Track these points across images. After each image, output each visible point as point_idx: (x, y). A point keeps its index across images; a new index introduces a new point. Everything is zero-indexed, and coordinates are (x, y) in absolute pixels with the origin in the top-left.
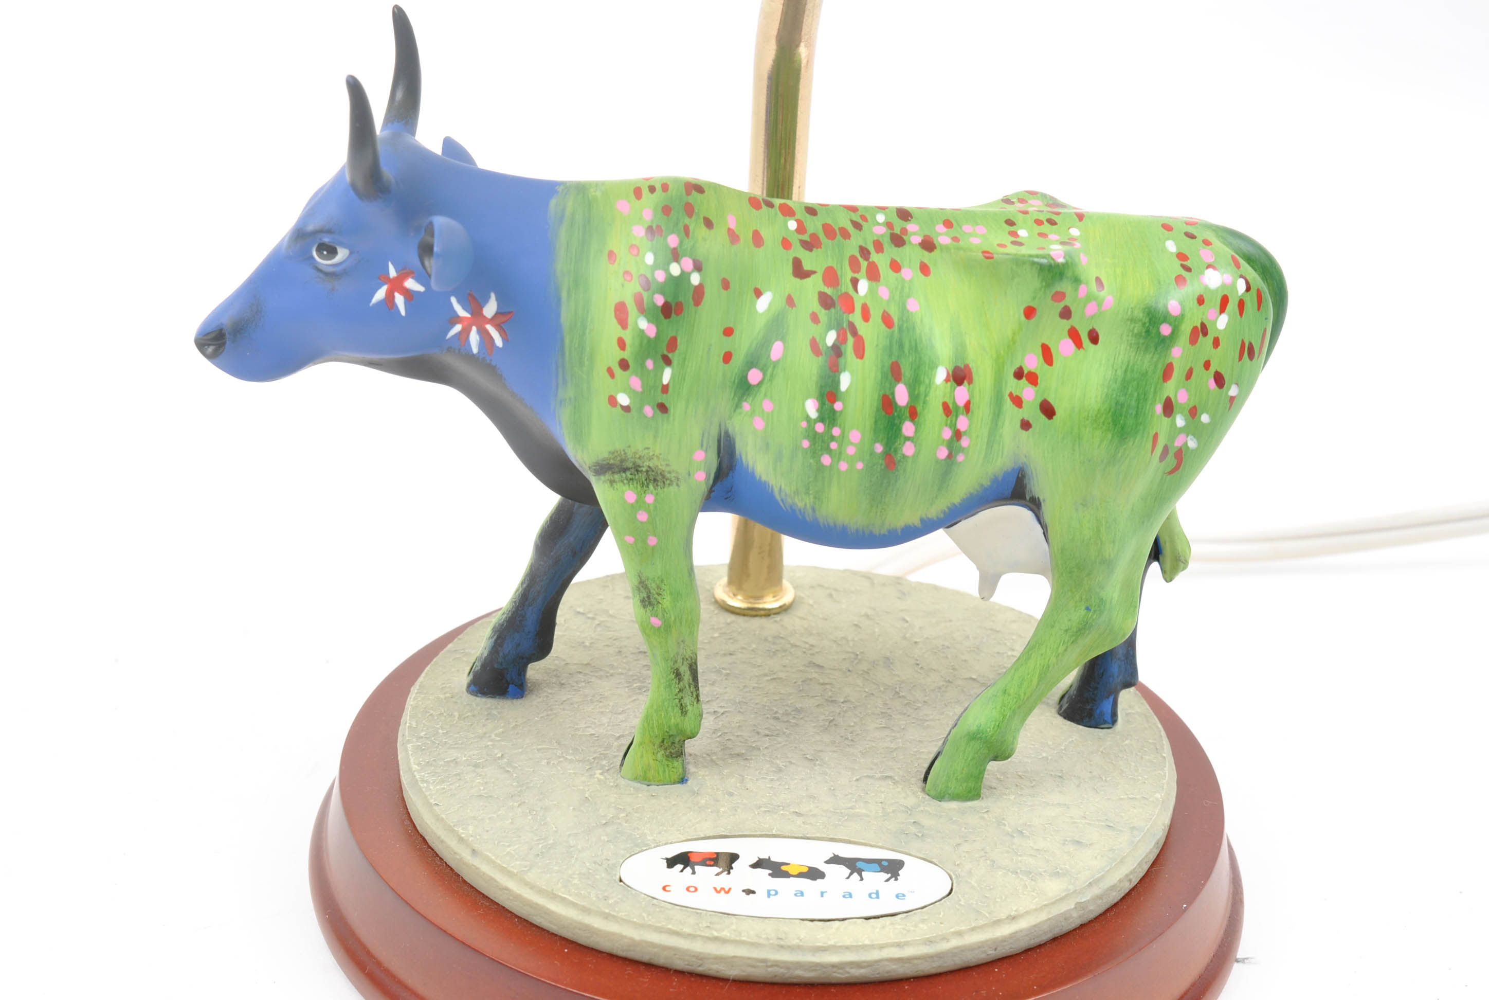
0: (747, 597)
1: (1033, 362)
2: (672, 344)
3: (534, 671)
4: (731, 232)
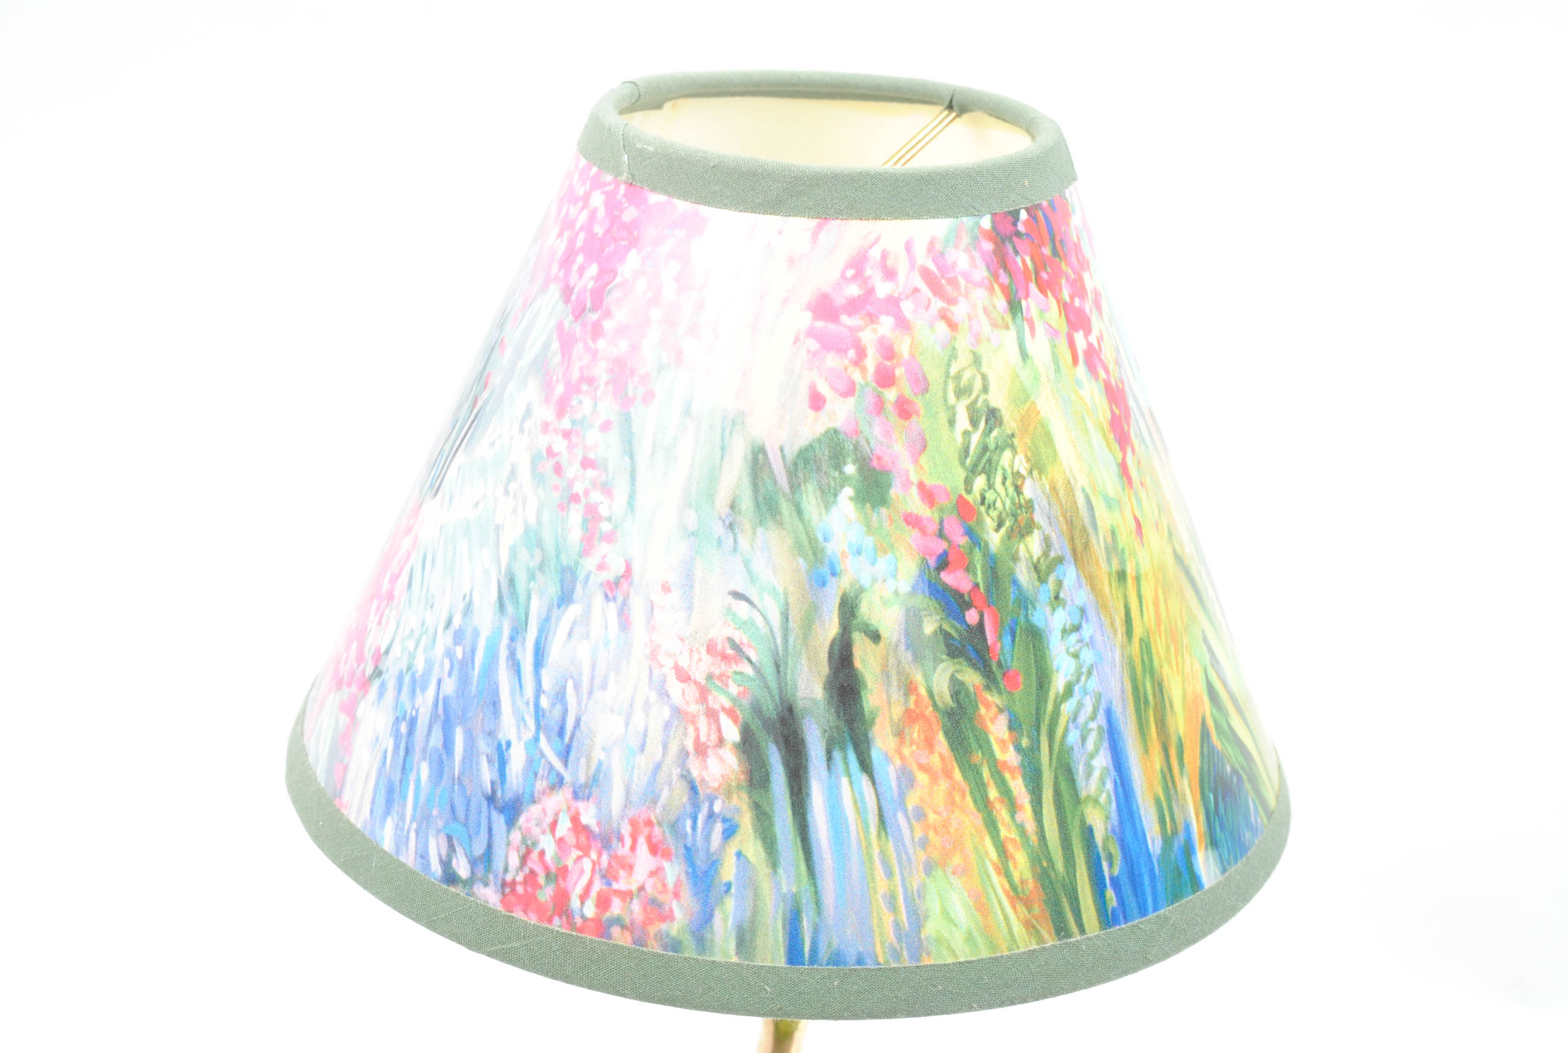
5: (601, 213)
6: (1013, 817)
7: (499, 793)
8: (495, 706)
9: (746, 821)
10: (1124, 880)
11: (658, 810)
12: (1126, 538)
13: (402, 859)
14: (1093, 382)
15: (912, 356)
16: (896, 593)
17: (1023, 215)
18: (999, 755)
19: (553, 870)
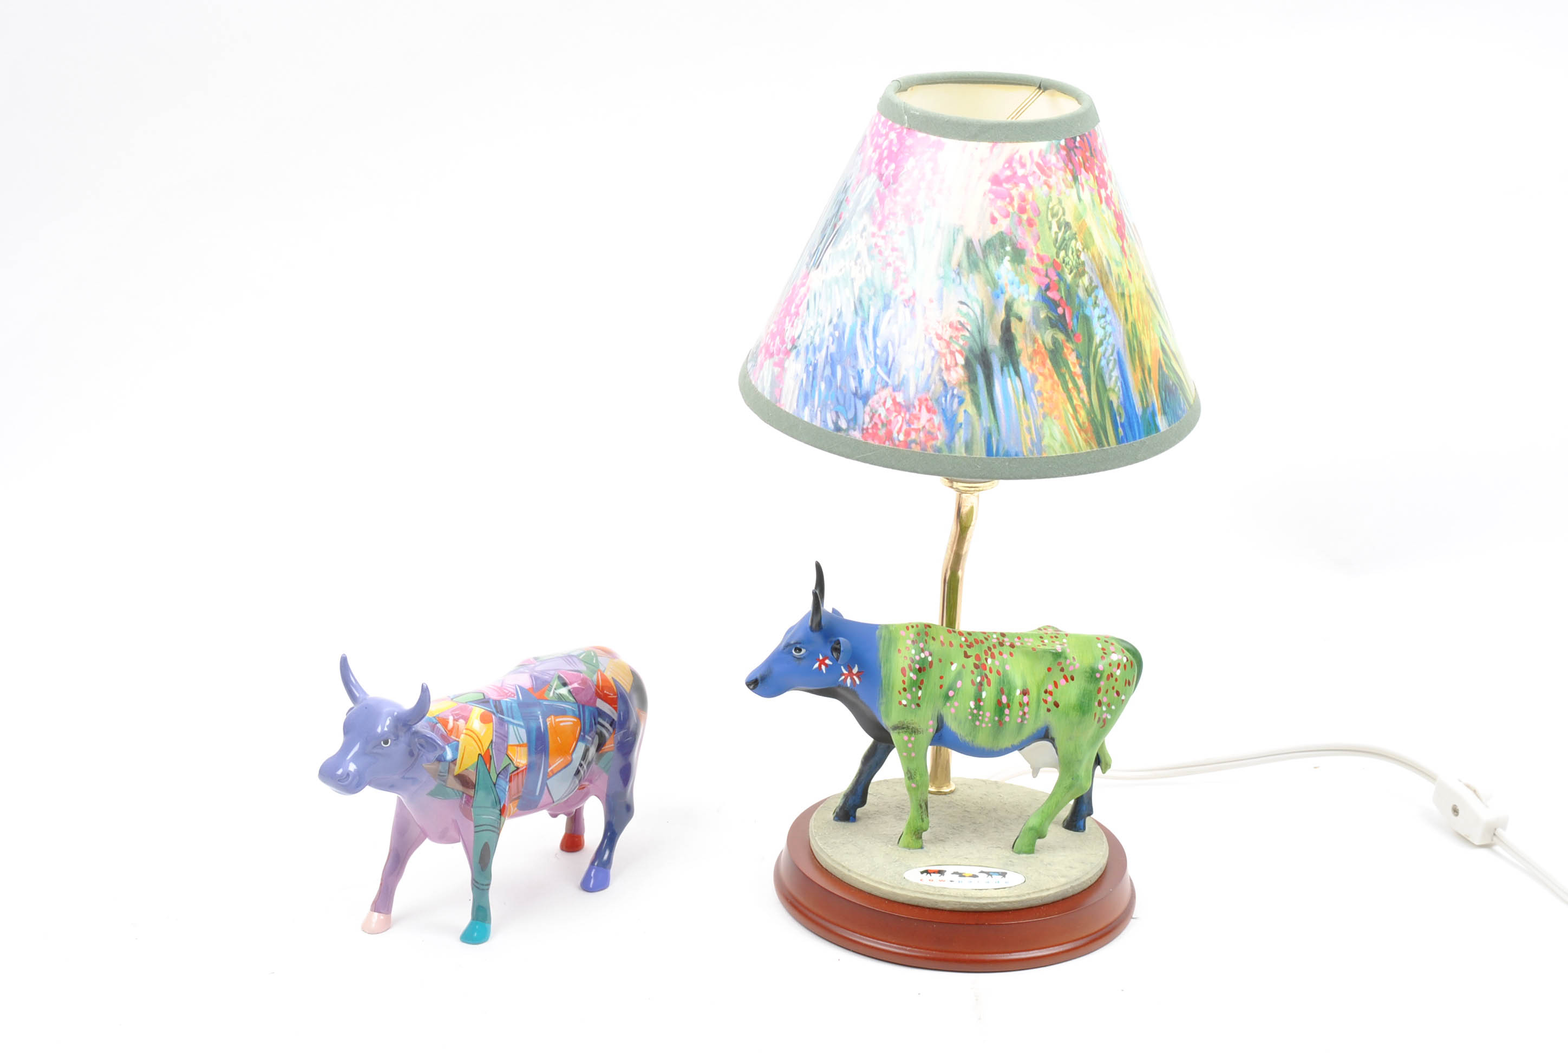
0: (936, 787)
1: (1051, 687)
2: (922, 682)
3: (859, 811)
4: (941, 641)
5: (895, 141)
6: (1079, 395)
7: (859, 391)
8: (855, 355)
9: (968, 397)
10: (1126, 424)
11: (930, 394)
12: (1124, 279)
13: (814, 423)
14: (1109, 211)
15: (1033, 200)
16: (1028, 300)
17: (1078, 139)
18: (1073, 369)
19: (885, 422)
